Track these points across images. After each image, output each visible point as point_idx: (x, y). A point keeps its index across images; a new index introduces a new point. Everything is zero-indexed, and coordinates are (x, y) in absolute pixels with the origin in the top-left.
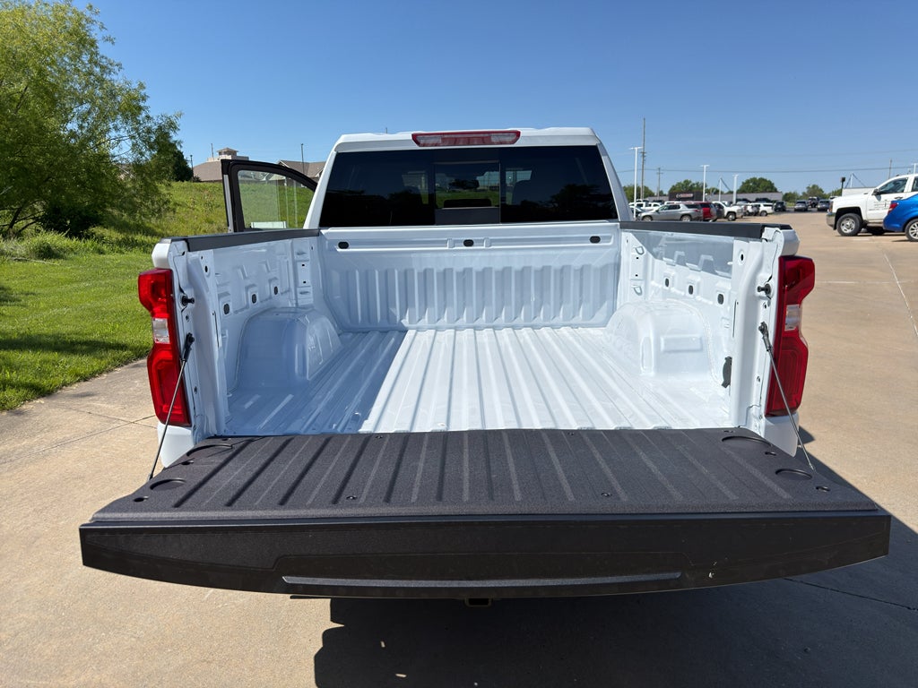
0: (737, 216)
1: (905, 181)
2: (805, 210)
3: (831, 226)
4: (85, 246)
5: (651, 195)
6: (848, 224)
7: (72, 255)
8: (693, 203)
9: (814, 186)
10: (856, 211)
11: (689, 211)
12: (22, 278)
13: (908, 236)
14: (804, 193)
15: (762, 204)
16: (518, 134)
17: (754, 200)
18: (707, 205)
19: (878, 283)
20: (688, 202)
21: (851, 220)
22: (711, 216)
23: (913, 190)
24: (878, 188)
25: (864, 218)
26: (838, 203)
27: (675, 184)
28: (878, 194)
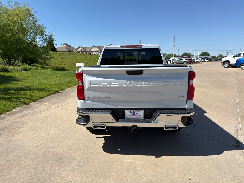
0: (199, 62)
1: (241, 54)
2: (217, 61)
3: (222, 65)
4: (34, 68)
5: (176, 56)
6: (226, 65)
7: (31, 70)
8: (187, 59)
9: (220, 54)
10: (228, 61)
11: (186, 61)
12: (21, 76)
13: (241, 68)
14: (217, 56)
15: (206, 59)
16: (142, 46)
17: (204, 58)
18: (191, 59)
19: (230, 79)
20: (186, 58)
21: (227, 64)
22: (192, 62)
23: (243, 56)
24: (234, 56)
25: (230, 63)
26: (224, 59)
27: (183, 54)
28: (234, 57)
